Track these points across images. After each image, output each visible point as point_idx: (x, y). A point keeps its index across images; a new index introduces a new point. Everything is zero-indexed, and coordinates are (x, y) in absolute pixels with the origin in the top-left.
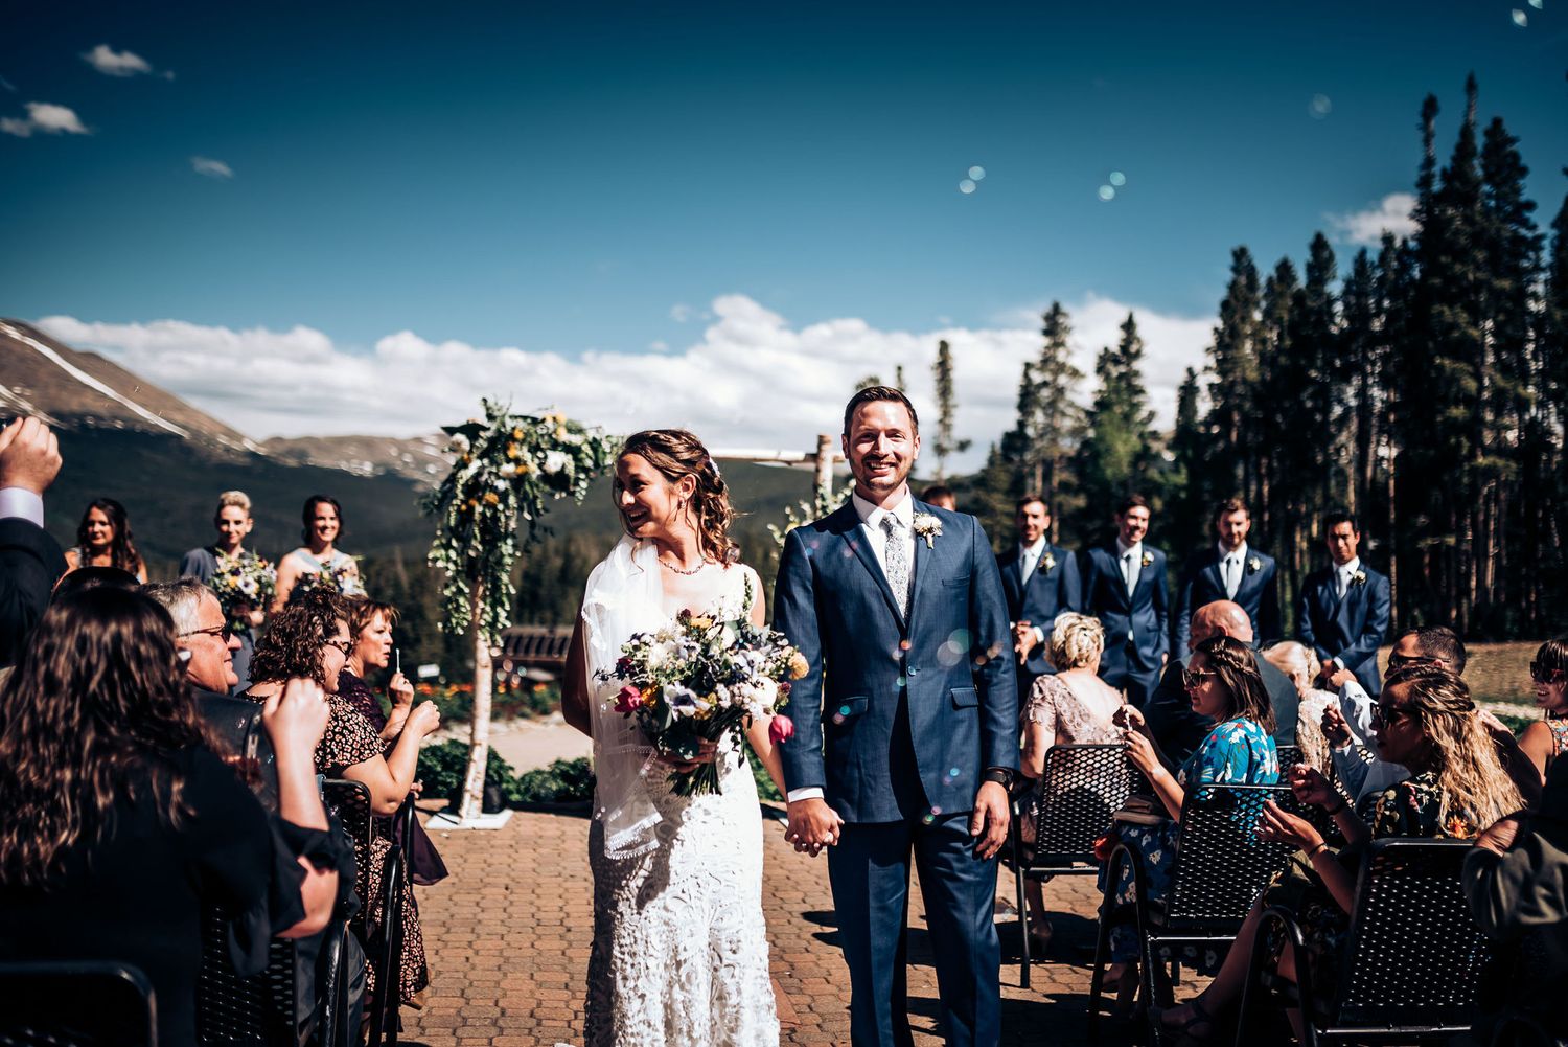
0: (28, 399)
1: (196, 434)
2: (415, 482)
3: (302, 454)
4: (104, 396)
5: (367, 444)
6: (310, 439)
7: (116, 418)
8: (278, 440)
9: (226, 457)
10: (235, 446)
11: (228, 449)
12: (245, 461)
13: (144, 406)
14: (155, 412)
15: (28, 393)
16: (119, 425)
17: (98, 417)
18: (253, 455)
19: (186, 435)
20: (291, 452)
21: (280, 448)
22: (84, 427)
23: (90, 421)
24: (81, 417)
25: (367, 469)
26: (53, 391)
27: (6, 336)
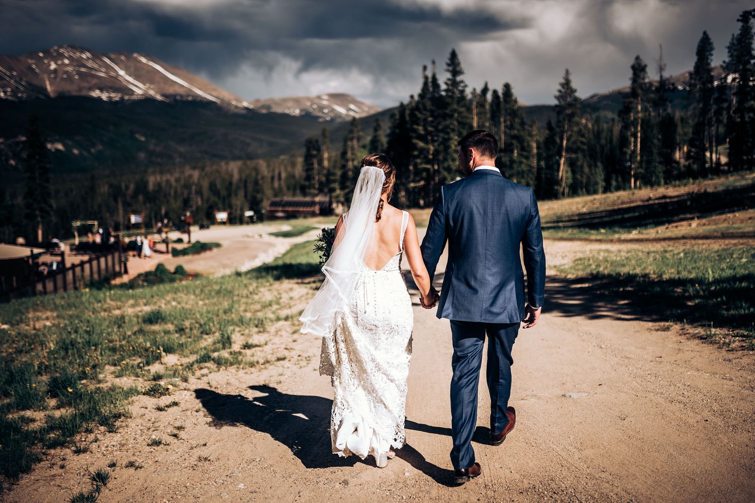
0: (153, 89)
1: (222, 100)
2: (318, 117)
3: (268, 107)
4: (182, 86)
5: (297, 101)
6: (272, 100)
7: (188, 96)
8: (258, 101)
9: (236, 111)
10: (239, 105)
11: (236, 107)
12: (244, 112)
13: (200, 89)
14: (205, 91)
15: (152, 86)
16: (190, 99)
17: (181, 96)
18: (247, 109)
19: (218, 101)
20: (263, 107)
21: (259, 105)
22: (176, 100)
23: (178, 98)
24: (174, 96)
25: (297, 112)
26: (162, 85)
27: (140, 62)
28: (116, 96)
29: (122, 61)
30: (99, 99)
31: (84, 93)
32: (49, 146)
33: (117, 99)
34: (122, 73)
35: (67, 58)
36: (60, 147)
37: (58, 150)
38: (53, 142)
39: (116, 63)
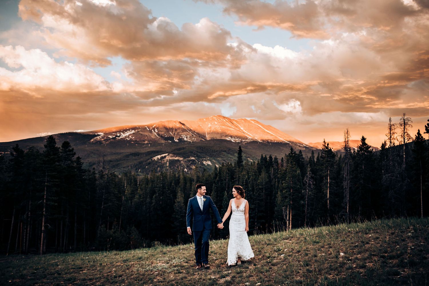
1: (292, 143)
4: (272, 135)
6: (318, 143)
7: (275, 140)
9: (300, 148)
10: (301, 145)
11: (300, 146)
12: (304, 149)
13: (280, 137)
14: (283, 138)
16: (276, 142)
17: (270, 140)
18: (305, 147)
19: (290, 143)
20: (314, 146)
22: (268, 142)
24: (267, 140)
26: (262, 135)
27: (251, 123)
28: (238, 140)
29: (242, 122)
30: (230, 141)
31: (223, 138)
32: (204, 163)
33: (239, 141)
34: (242, 129)
35: (216, 121)
36: (209, 163)
37: (208, 165)
38: (206, 161)
39: (239, 124)
